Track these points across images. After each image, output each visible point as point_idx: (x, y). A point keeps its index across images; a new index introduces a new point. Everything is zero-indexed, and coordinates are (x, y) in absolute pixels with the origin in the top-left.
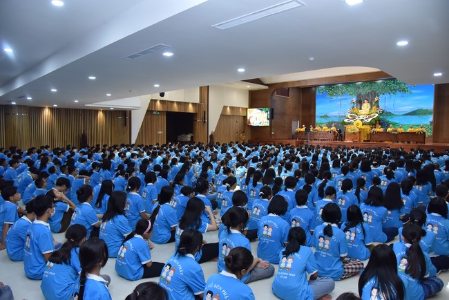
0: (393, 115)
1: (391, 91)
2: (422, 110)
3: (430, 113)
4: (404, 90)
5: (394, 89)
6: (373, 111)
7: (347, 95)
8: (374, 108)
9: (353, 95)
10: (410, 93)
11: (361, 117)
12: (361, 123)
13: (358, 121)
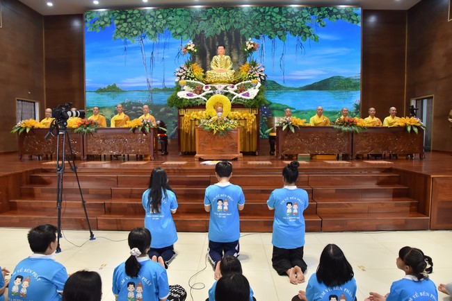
0: (280, 87)
1: (275, 30)
2: (339, 78)
3: (355, 87)
4: (302, 32)
5: (281, 29)
6: (243, 74)
7: (168, 35)
8: (246, 66)
9: (185, 36)
10: (316, 39)
11: (220, 87)
12: (227, 102)
13: (218, 97)
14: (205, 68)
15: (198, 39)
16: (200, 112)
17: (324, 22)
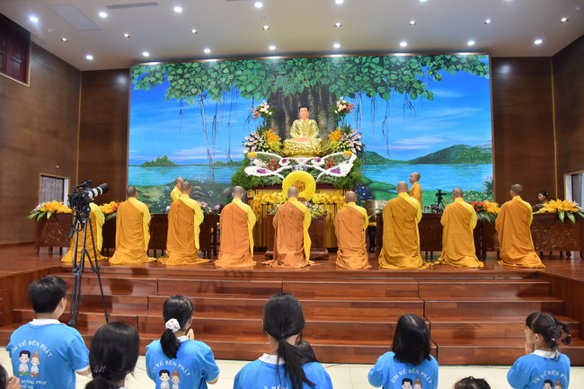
0: (382, 160)
1: (375, 86)
2: (462, 147)
3: (484, 159)
4: (410, 88)
5: (383, 84)
6: (333, 143)
7: (235, 94)
8: (336, 133)
9: (257, 96)
10: (429, 97)
11: (302, 161)
12: (311, 181)
13: (299, 173)
14: (283, 135)
15: (274, 99)
16: (274, 194)
17: (440, 74)
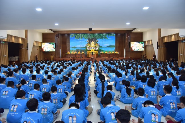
0: (102, 47)
1: (101, 38)
2: (112, 45)
3: (114, 47)
4: (106, 38)
5: (102, 37)
7: (84, 38)
8: (96, 44)
9: (87, 39)
10: (108, 39)
11: (93, 48)
12: (94, 50)
13: (93, 49)
14: (90, 44)
15: (89, 39)
16: (90, 51)
17: (109, 36)
